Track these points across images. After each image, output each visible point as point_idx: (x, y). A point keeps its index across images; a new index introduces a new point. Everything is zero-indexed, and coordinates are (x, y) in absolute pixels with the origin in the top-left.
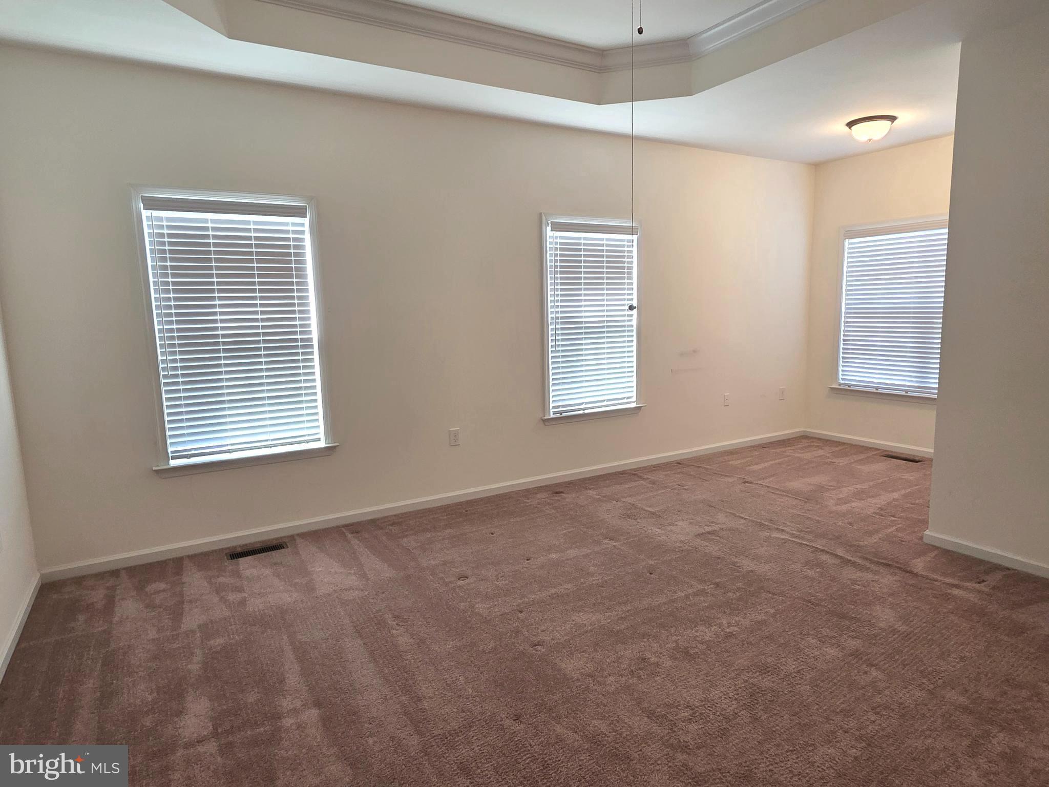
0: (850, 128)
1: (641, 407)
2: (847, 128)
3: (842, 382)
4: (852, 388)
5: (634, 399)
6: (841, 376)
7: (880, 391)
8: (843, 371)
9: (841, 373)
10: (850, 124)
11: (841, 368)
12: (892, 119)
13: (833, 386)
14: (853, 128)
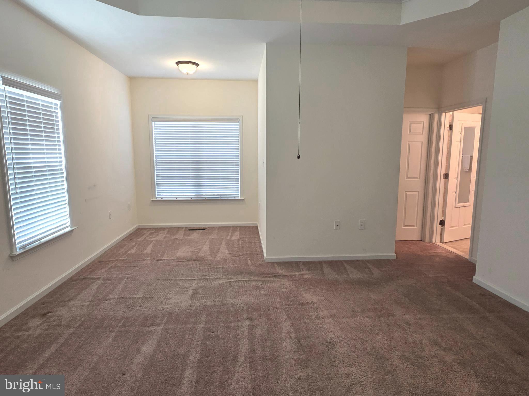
0: (177, 65)
1: (73, 230)
2: (176, 65)
3: (157, 197)
4: (163, 199)
5: (68, 224)
6: (157, 194)
7: (178, 199)
8: (157, 191)
9: (156, 192)
10: (178, 63)
11: (156, 190)
12: (197, 65)
13: (154, 199)
14: (179, 65)
